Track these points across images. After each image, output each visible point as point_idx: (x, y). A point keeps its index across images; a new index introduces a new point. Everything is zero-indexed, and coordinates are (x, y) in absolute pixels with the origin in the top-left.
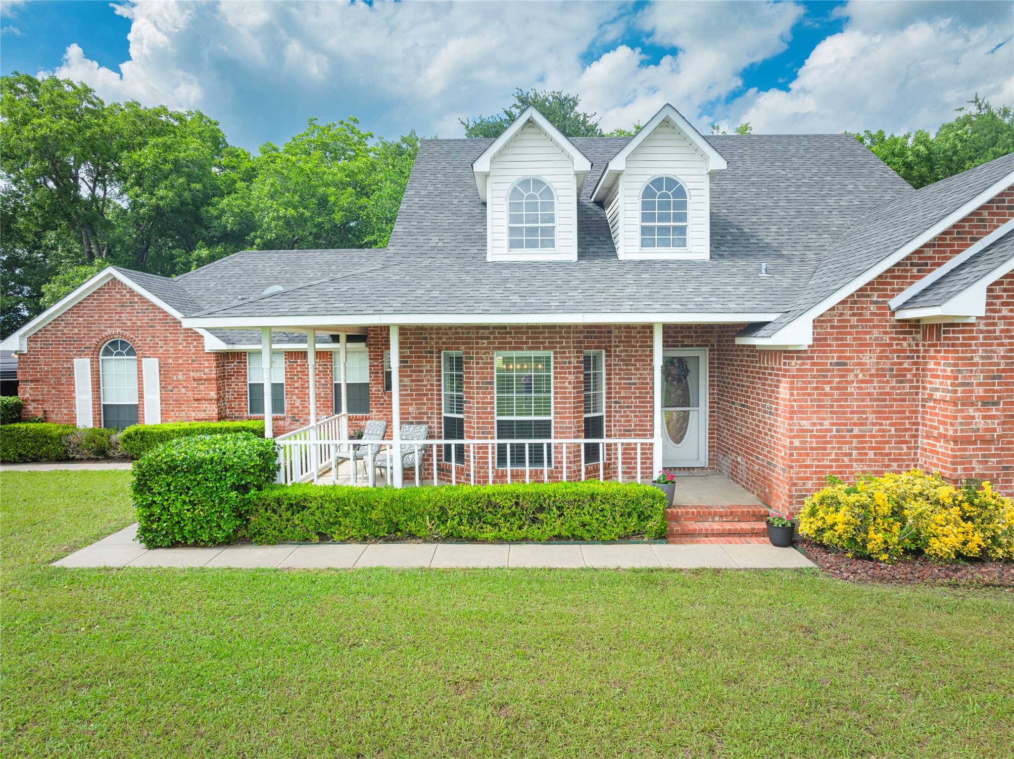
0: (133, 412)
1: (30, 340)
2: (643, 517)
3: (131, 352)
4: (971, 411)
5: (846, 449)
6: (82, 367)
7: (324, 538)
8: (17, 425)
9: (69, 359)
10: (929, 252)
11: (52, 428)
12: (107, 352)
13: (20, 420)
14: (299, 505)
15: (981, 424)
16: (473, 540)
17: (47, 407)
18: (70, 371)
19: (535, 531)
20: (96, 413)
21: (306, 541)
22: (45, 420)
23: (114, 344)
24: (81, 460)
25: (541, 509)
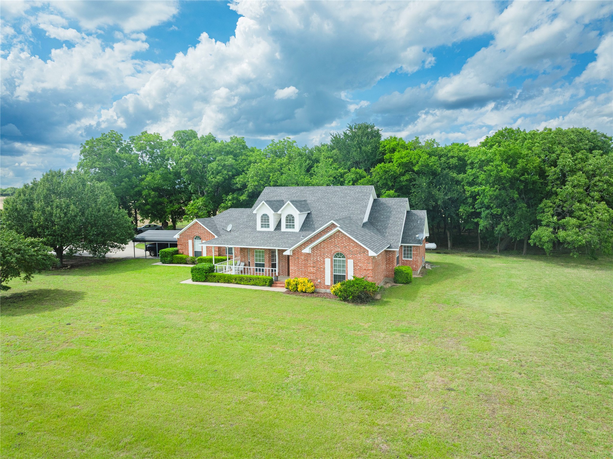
0: (200, 253)
1: (180, 235)
2: (266, 282)
3: (200, 239)
4: (311, 268)
5: (299, 273)
6: (190, 242)
7: (218, 282)
8: (177, 255)
9: (188, 240)
10: (312, 239)
11: (184, 256)
12: (195, 239)
13: (178, 254)
14: (215, 276)
15: (312, 270)
16: (240, 284)
17: (183, 251)
18: (188, 243)
19: (249, 283)
20: (193, 253)
21: (216, 282)
22: (183, 254)
23: (197, 237)
24: (189, 264)
25: (250, 280)
